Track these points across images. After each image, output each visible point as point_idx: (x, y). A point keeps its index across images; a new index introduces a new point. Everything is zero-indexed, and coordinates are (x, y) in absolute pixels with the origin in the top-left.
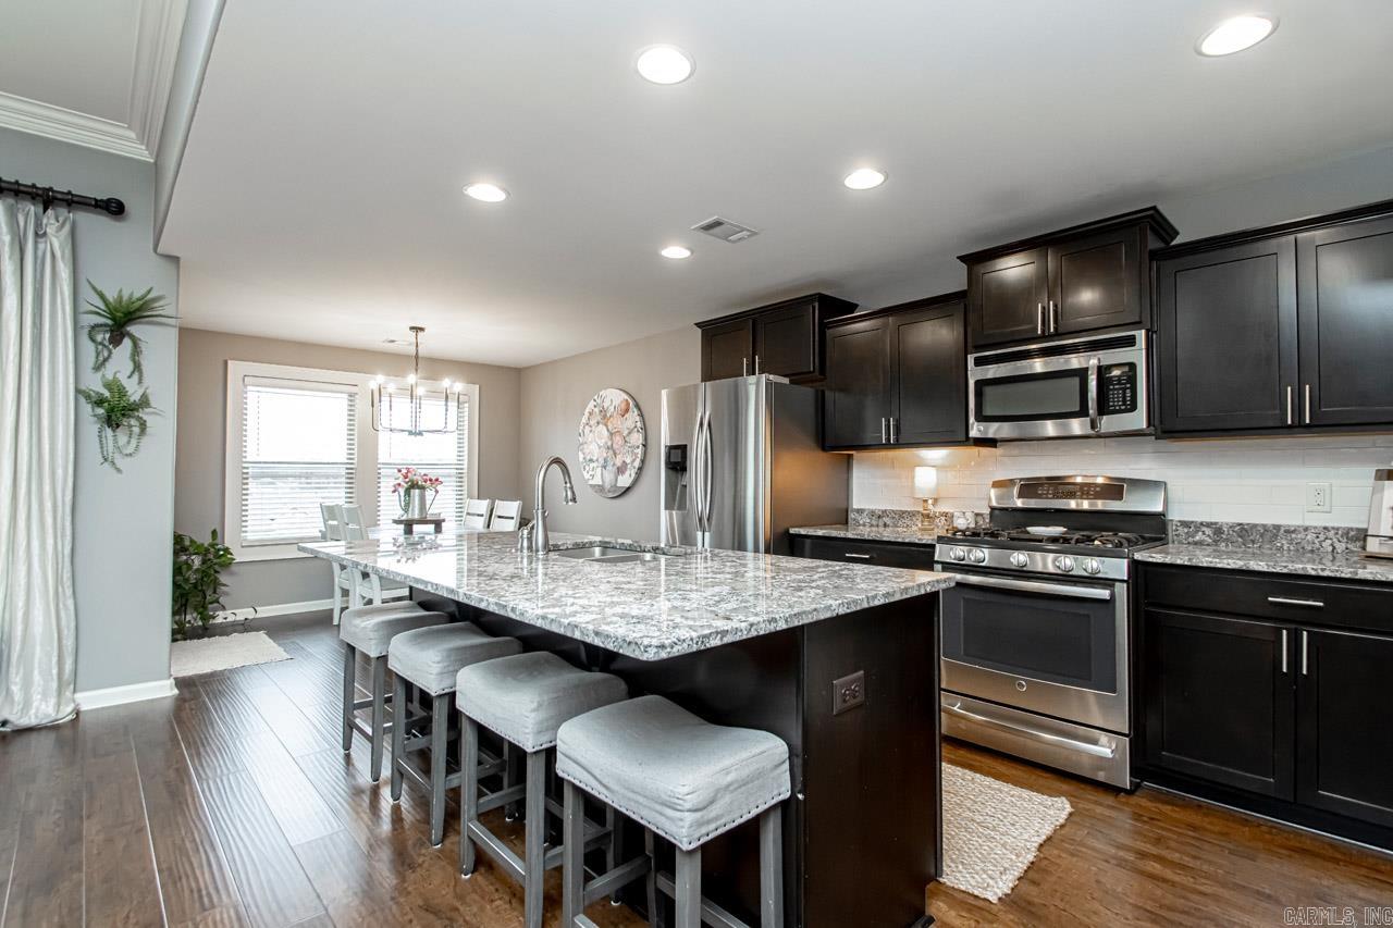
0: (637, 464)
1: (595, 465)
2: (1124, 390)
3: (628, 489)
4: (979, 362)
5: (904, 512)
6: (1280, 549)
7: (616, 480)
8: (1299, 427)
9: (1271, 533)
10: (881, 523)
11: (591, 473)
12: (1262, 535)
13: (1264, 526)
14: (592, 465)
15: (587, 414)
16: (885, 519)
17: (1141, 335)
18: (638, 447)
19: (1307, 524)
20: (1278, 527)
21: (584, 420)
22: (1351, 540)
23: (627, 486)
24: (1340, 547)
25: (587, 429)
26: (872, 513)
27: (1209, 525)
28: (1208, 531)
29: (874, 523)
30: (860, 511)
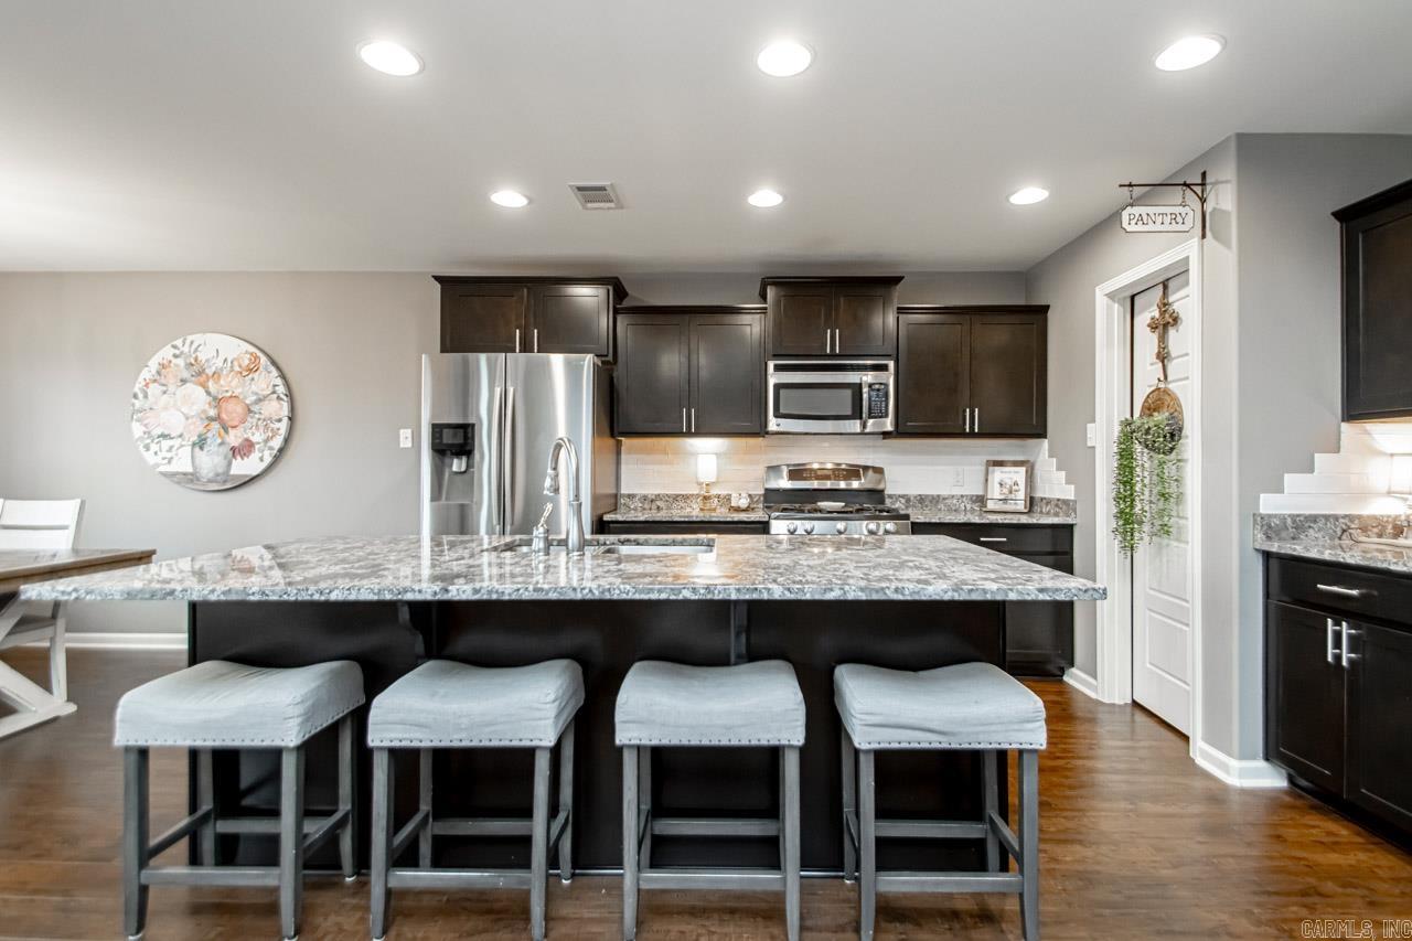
0: (277, 443)
1: (177, 442)
2: (881, 402)
3: (253, 479)
4: (778, 368)
5: (678, 496)
6: (940, 510)
7: (230, 464)
8: (972, 435)
9: (936, 500)
10: (654, 507)
11: (165, 454)
12: (931, 502)
13: (932, 496)
14: (166, 444)
15: (153, 364)
16: (658, 503)
17: (891, 364)
18: (280, 420)
19: (954, 493)
20: (938, 496)
21: (146, 374)
22: (974, 502)
23: (255, 474)
24: (969, 506)
25: (154, 389)
26: (645, 498)
27: (903, 496)
28: (903, 501)
29: (646, 506)
30: (632, 496)
